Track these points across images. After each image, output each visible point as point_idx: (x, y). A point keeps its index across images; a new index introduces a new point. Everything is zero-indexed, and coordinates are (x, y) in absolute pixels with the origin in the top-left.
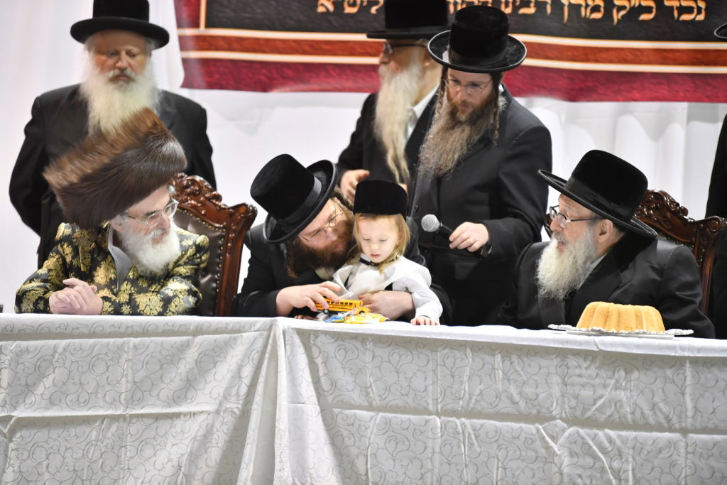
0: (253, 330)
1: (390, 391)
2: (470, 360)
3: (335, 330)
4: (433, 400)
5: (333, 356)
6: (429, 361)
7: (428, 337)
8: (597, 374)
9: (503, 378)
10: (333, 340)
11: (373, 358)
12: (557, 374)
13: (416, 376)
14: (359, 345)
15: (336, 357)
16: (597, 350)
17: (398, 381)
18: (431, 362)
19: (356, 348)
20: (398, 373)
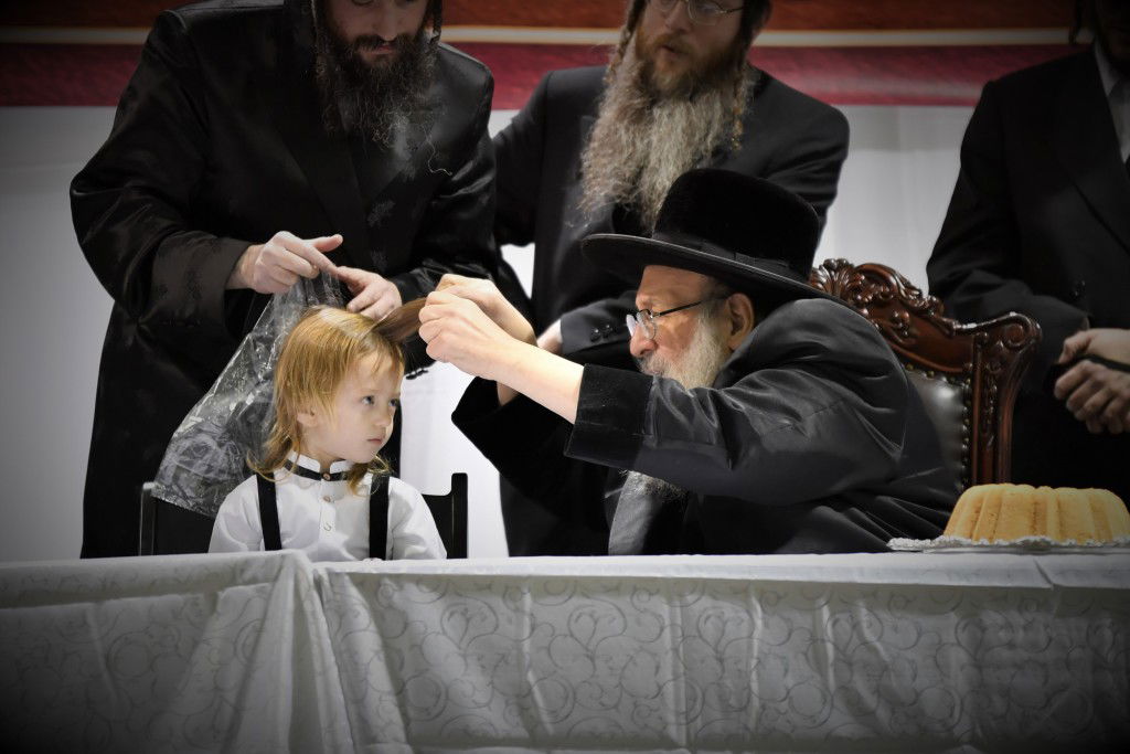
0: (240, 581)
1: (575, 698)
2: (759, 623)
3: (440, 572)
4: (678, 714)
5: (439, 629)
6: (662, 629)
7: (659, 575)
8: (1050, 640)
9: (837, 659)
10: (434, 596)
11: (533, 629)
12: (959, 644)
13: (635, 664)
14: (498, 602)
15: (445, 633)
16: (1047, 586)
17: (592, 676)
18: (667, 631)
19: (490, 607)
20: (592, 659)
